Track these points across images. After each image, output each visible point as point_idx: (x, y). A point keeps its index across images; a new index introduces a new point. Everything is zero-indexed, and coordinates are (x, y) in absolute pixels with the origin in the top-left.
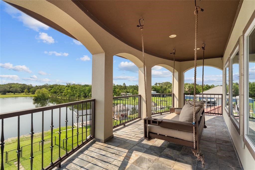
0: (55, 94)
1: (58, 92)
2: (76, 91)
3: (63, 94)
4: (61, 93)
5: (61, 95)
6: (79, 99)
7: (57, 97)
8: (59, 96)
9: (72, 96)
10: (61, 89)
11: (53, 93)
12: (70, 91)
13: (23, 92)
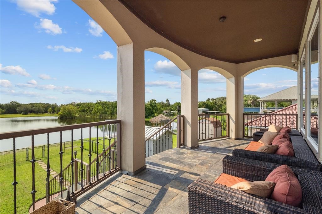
0: (83, 113)
1: (87, 110)
2: (108, 108)
3: (93, 112)
4: (90, 111)
5: (91, 113)
6: (111, 117)
7: (86, 116)
8: (88, 115)
9: (103, 113)
10: (90, 107)
11: (81, 112)
12: (101, 108)
13: (46, 112)
